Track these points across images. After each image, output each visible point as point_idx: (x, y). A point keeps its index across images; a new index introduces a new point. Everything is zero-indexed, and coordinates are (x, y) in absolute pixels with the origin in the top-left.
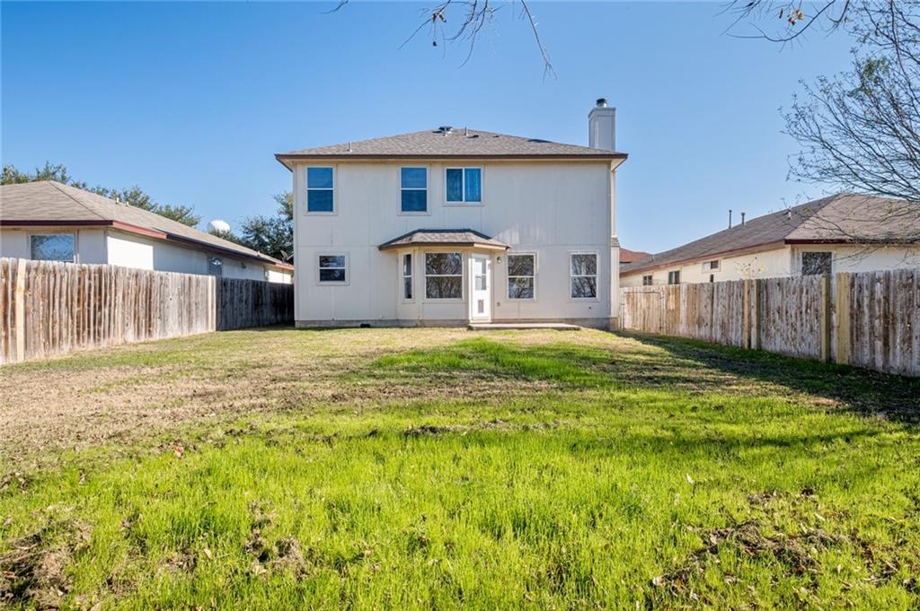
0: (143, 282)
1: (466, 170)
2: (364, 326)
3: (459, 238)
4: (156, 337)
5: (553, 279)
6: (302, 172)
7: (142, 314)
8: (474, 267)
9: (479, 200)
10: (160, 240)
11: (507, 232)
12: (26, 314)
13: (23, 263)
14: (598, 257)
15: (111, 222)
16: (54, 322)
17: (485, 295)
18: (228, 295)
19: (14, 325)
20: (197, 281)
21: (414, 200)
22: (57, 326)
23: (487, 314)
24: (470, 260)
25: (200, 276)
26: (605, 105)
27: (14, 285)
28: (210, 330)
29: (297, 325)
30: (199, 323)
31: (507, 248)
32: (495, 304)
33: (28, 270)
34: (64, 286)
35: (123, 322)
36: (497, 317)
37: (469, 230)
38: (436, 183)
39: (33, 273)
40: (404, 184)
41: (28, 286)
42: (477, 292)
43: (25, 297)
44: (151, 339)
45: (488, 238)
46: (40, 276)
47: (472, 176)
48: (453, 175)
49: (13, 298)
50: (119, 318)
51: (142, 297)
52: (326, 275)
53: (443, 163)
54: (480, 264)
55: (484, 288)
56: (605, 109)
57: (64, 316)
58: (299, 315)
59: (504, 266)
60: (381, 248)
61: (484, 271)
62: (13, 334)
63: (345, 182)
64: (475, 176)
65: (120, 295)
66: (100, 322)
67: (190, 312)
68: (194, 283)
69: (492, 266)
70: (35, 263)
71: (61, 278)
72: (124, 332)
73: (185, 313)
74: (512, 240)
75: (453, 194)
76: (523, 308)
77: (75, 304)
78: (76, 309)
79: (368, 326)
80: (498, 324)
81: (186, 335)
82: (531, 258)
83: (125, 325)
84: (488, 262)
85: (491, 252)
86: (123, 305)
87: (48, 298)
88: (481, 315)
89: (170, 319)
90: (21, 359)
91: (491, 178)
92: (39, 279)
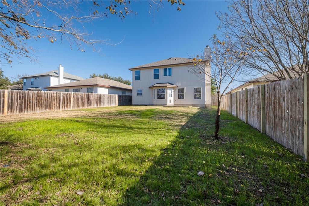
0: (99, 96)
1: (168, 68)
2: (145, 105)
3: (164, 85)
4: (102, 106)
5: (189, 94)
6: (134, 72)
7: (98, 102)
8: (169, 92)
9: (171, 75)
10: (109, 88)
11: (178, 83)
12: (73, 102)
13: (73, 93)
14: (202, 89)
15: (97, 85)
16: (79, 103)
17: (172, 99)
18: (121, 98)
19: (71, 103)
20: (113, 96)
21: (156, 77)
22: (79, 104)
23: (172, 103)
24: (167, 90)
25: (114, 95)
26: (208, 47)
27: (71, 97)
28: (116, 106)
29: (133, 105)
30: (113, 104)
31: (177, 87)
32: (175, 101)
33: (74, 94)
34: (81, 97)
35: (94, 103)
36: (175, 104)
37: (167, 83)
38: (161, 72)
39: (75, 95)
40: (154, 73)
41: (73, 97)
42: (170, 98)
43: (73, 99)
44: (100, 107)
45: (172, 84)
46: (76, 95)
47: (170, 70)
48: (165, 70)
49: (71, 99)
50: (93, 103)
51: (98, 99)
52: (138, 94)
53: (163, 67)
54: (171, 91)
55: (172, 97)
56: (208, 48)
57: (81, 102)
58: (133, 103)
59: (177, 91)
60: (150, 88)
61: (172, 93)
62: (71, 105)
63: (143, 73)
64: (170, 69)
65: (93, 98)
66: (88, 103)
67: (110, 102)
68: (112, 96)
69: (174, 91)
70: (75, 93)
71: (80, 95)
72: (94, 105)
73: (109, 102)
74: (179, 85)
75: (165, 74)
76: (182, 101)
77: (83, 100)
78: (83, 101)
79: (146, 105)
80: (175, 105)
81: (109, 106)
82: (183, 89)
83: (94, 104)
84: (173, 90)
85: (174, 88)
86: (94, 100)
87: (78, 99)
88: (170, 103)
89: (105, 103)
90: (72, 109)
91: (174, 70)
92: (76, 96)
